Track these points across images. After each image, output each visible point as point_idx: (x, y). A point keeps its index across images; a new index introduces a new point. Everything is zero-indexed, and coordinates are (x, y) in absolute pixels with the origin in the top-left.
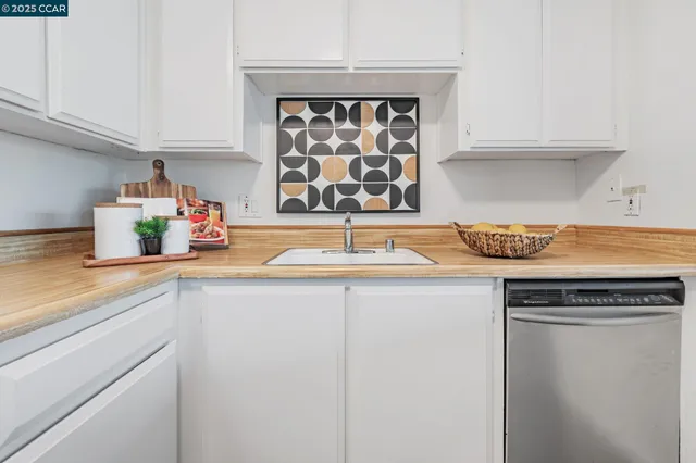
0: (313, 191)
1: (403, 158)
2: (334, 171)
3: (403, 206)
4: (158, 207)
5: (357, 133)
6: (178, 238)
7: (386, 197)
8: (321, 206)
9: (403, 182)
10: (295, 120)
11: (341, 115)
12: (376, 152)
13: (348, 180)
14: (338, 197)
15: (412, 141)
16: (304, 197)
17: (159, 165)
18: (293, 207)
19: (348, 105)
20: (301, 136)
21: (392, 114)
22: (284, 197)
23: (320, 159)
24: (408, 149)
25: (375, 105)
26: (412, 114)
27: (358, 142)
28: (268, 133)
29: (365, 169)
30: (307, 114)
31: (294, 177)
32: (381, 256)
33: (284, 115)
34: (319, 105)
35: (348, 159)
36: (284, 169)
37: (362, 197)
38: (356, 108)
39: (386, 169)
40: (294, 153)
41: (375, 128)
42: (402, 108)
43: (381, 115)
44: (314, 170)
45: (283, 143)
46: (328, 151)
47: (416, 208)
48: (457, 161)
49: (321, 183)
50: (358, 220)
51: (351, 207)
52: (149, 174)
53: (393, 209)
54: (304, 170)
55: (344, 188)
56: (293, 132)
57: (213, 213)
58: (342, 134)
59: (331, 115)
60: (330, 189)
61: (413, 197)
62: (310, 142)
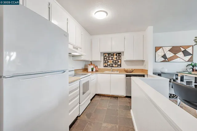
0: (108, 64)
1: (119, 60)
2: (110, 62)
3: (119, 66)
4: (92, 67)
5: (113, 57)
6: (94, 70)
7: (117, 65)
8: (109, 66)
9: (119, 63)
10: (106, 56)
11: (111, 55)
12: (116, 60)
13: (112, 63)
14: (111, 65)
15: (120, 58)
16: (107, 65)
17: (91, 62)
18: (105, 66)
19: (112, 54)
20: (106, 58)
21: (118, 55)
22: (104, 65)
23: (109, 61)
24: (120, 59)
25: (116, 54)
26: (120, 55)
27: (113, 58)
28: (103, 57)
29: (114, 62)
30: (107, 55)
31: (106, 63)
32: (116, 72)
33: (104, 55)
34: (109, 54)
35: (112, 60)
36: (104, 62)
37: (114, 65)
38: (113, 54)
39: (117, 62)
40: (105, 60)
41: (115, 57)
42: (119, 54)
43: (116, 55)
44: (108, 62)
45: (104, 59)
46: (110, 59)
47: (121, 67)
48: (126, 61)
49: (109, 63)
50: (113, 68)
51: (112, 66)
52: (90, 63)
53: (118, 67)
54: (107, 62)
55: (111, 64)
56: (105, 57)
57: (97, 67)
58: (111, 57)
59: (110, 55)
60: (110, 64)
61: (120, 65)
62: (108, 58)
